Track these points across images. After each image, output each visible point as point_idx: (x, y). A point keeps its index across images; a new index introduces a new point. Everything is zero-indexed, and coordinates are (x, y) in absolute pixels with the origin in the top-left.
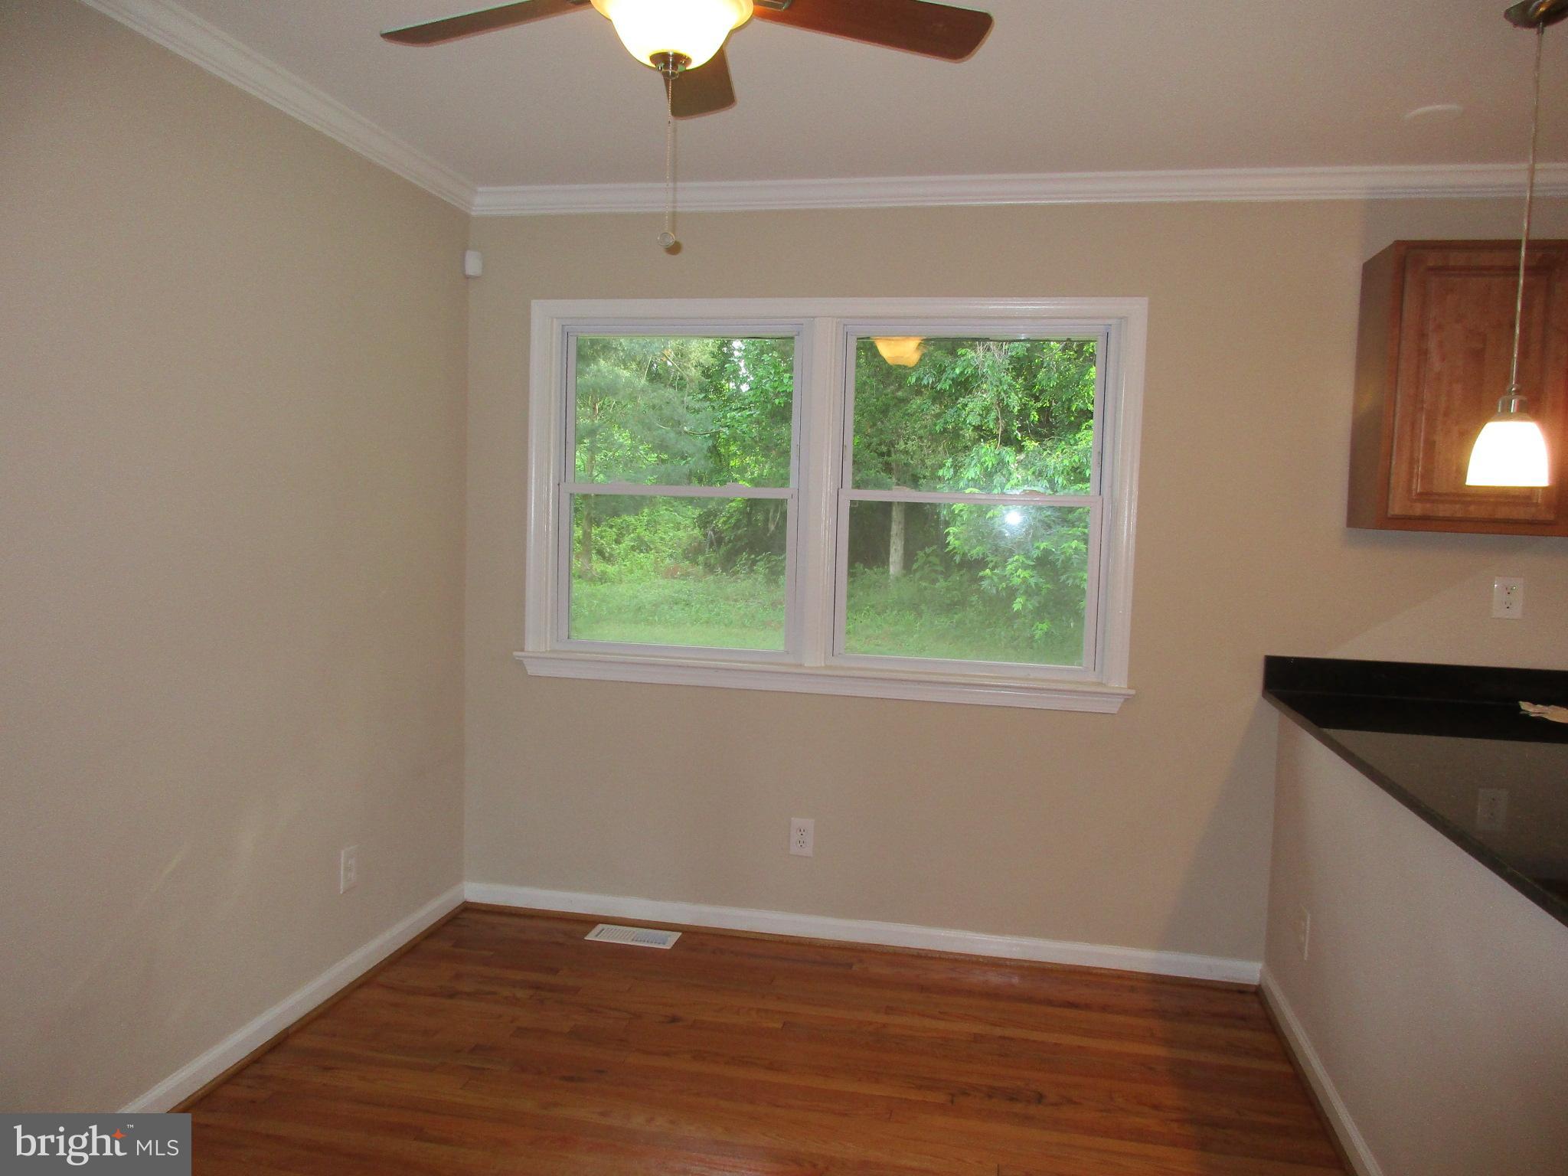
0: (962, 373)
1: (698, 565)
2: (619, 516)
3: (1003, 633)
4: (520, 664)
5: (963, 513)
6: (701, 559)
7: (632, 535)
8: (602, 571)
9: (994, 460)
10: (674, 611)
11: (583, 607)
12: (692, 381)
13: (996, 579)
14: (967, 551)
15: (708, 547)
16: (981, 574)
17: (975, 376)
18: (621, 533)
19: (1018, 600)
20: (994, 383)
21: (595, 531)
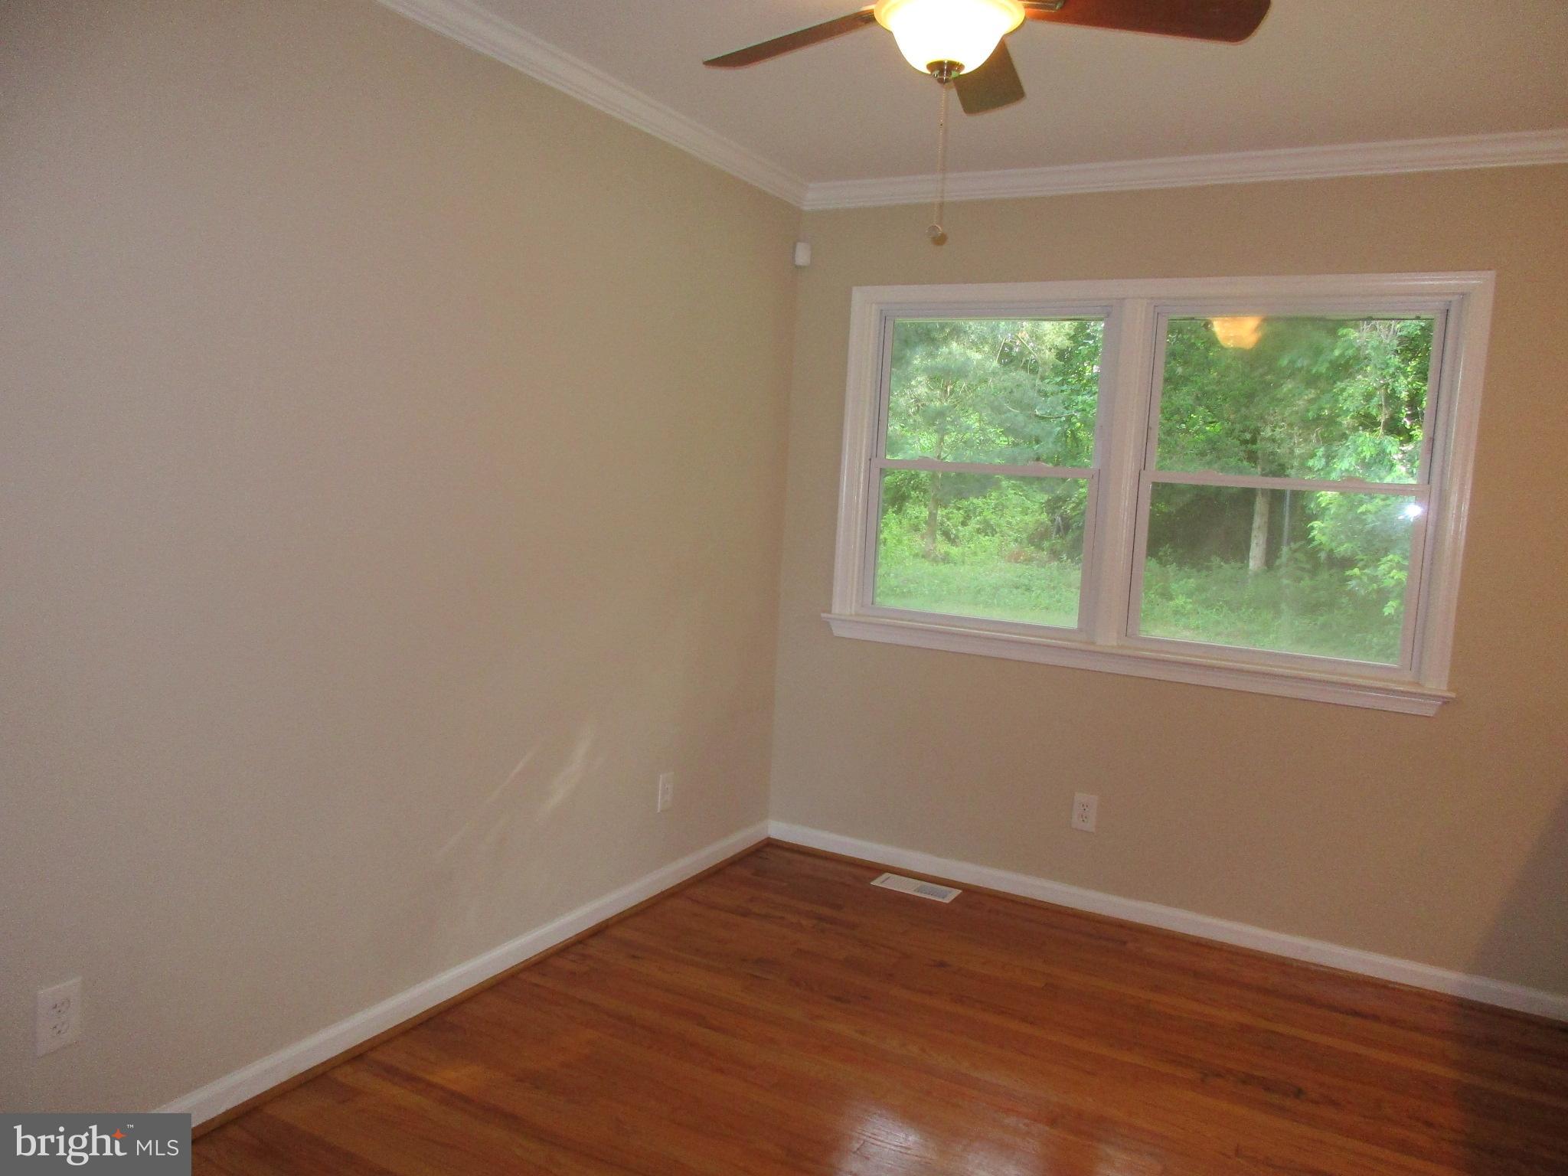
0: (1342, 355)
1: (1043, 550)
2: (966, 498)
3: (1375, 640)
4: (827, 625)
5: (1331, 506)
6: (1046, 544)
7: (978, 518)
8: (945, 552)
9: (1372, 449)
10: (1014, 595)
11: (924, 586)
12: (1045, 363)
13: (1365, 579)
14: (1334, 548)
15: (1054, 533)
16: (1348, 573)
17: (1356, 358)
18: (968, 516)
19: (1390, 603)
20: (1379, 367)
21: (941, 512)
